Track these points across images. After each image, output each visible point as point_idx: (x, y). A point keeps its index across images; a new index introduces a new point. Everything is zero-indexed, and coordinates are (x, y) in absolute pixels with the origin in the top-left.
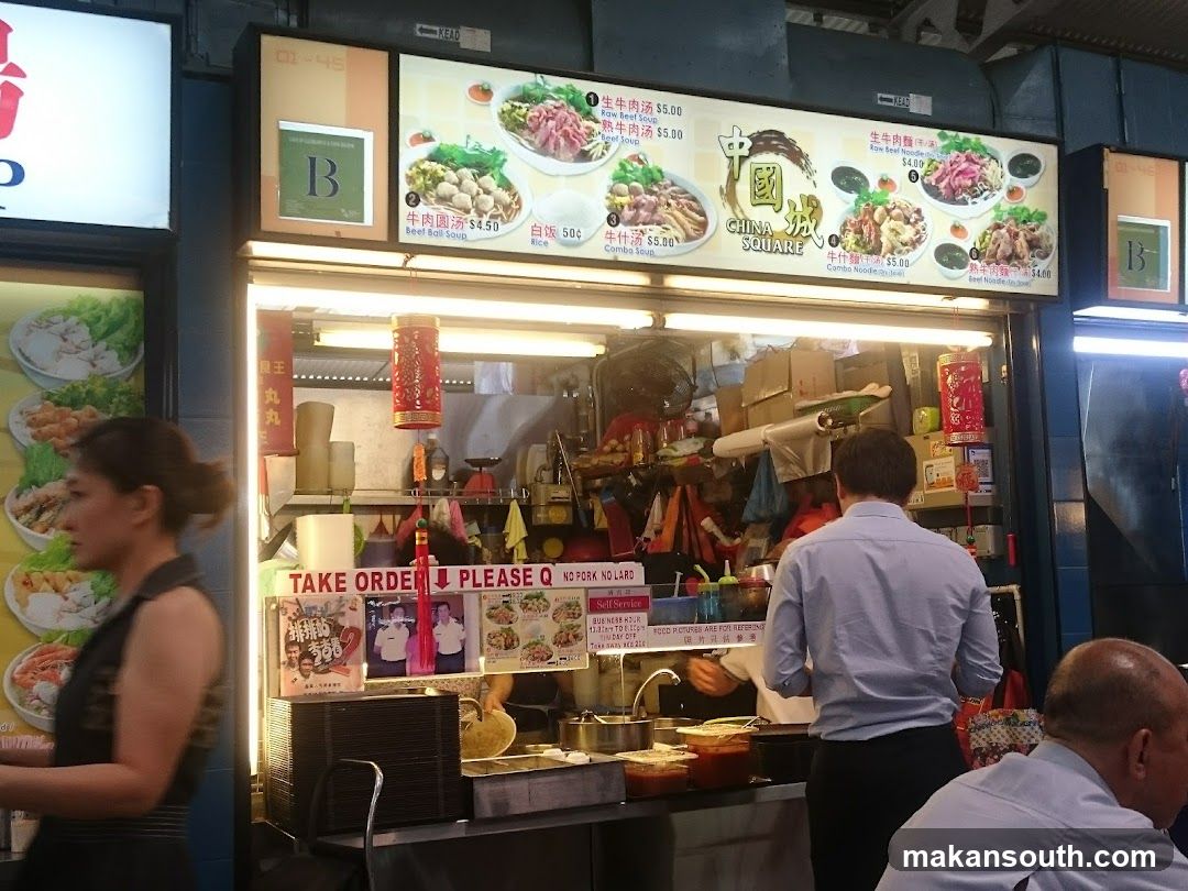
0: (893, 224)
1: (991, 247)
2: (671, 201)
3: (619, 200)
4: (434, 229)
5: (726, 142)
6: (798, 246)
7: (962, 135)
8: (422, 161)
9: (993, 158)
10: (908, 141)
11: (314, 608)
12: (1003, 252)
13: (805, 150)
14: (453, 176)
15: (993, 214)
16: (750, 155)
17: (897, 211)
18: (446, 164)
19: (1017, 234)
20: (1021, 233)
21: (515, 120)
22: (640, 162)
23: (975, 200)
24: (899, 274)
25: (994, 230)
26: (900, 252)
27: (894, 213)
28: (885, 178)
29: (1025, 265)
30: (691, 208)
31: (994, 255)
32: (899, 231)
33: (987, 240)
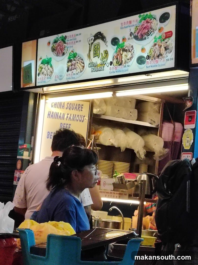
0: (125, 53)
1: (153, 53)
3: (69, 64)
4: (41, 81)
5: (89, 40)
6: (103, 68)
7: (145, 14)
8: (40, 65)
9: (154, 18)
10: (130, 22)
12: (157, 54)
13: (105, 36)
14: (44, 67)
15: (154, 40)
16: (94, 42)
17: (127, 48)
18: (43, 64)
19: (161, 46)
20: (163, 45)
21: (53, 49)
22: (73, 52)
23: (148, 37)
24: (127, 70)
25: (154, 46)
26: (127, 63)
28: (124, 38)
29: (163, 57)
31: (154, 56)
32: (127, 55)
33: (152, 51)
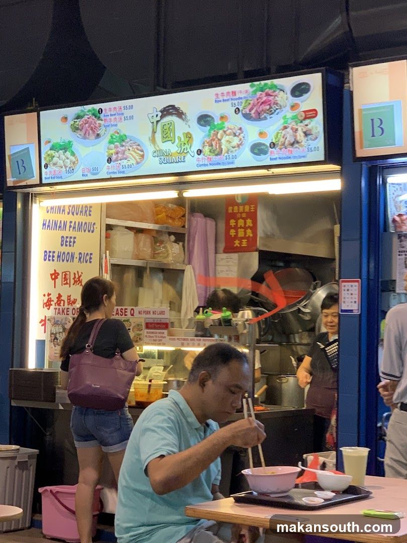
0: (227, 138)
1: (282, 140)
2: (130, 148)
3: (111, 151)
4: (53, 176)
5: (150, 116)
6: (183, 158)
7: (263, 82)
8: (48, 151)
9: (281, 90)
10: (234, 93)
11: (59, 321)
12: (289, 141)
13: (184, 111)
14: (57, 154)
15: (282, 121)
16: (161, 119)
17: (230, 131)
18: (55, 150)
19: (297, 130)
20: (300, 129)
21: (75, 127)
22: (118, 133)
23: (271, 116)
24: (232, 163)
25: (283, 130)
26: (232, 152)
27: (228, 132)
28: (222, 115)
29: (302, 146)
30: (138, 149)
31: (283, 144)
32: (231, 141)
33: (279, 136)
